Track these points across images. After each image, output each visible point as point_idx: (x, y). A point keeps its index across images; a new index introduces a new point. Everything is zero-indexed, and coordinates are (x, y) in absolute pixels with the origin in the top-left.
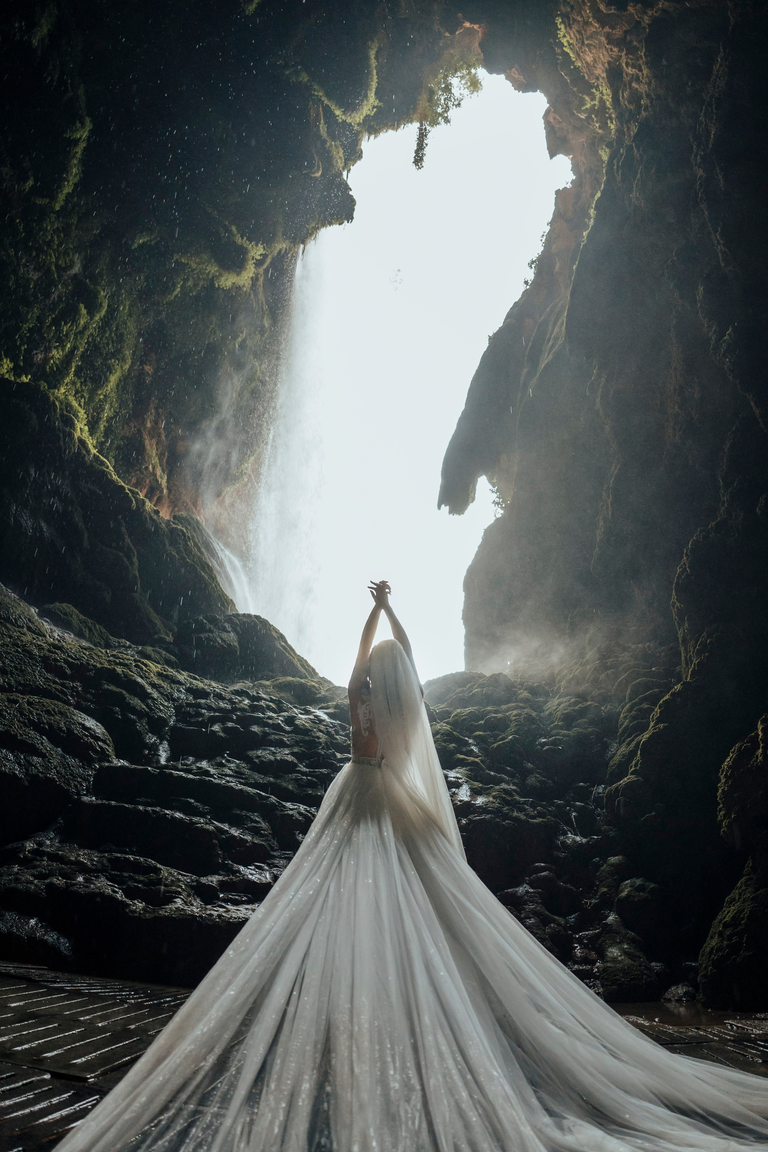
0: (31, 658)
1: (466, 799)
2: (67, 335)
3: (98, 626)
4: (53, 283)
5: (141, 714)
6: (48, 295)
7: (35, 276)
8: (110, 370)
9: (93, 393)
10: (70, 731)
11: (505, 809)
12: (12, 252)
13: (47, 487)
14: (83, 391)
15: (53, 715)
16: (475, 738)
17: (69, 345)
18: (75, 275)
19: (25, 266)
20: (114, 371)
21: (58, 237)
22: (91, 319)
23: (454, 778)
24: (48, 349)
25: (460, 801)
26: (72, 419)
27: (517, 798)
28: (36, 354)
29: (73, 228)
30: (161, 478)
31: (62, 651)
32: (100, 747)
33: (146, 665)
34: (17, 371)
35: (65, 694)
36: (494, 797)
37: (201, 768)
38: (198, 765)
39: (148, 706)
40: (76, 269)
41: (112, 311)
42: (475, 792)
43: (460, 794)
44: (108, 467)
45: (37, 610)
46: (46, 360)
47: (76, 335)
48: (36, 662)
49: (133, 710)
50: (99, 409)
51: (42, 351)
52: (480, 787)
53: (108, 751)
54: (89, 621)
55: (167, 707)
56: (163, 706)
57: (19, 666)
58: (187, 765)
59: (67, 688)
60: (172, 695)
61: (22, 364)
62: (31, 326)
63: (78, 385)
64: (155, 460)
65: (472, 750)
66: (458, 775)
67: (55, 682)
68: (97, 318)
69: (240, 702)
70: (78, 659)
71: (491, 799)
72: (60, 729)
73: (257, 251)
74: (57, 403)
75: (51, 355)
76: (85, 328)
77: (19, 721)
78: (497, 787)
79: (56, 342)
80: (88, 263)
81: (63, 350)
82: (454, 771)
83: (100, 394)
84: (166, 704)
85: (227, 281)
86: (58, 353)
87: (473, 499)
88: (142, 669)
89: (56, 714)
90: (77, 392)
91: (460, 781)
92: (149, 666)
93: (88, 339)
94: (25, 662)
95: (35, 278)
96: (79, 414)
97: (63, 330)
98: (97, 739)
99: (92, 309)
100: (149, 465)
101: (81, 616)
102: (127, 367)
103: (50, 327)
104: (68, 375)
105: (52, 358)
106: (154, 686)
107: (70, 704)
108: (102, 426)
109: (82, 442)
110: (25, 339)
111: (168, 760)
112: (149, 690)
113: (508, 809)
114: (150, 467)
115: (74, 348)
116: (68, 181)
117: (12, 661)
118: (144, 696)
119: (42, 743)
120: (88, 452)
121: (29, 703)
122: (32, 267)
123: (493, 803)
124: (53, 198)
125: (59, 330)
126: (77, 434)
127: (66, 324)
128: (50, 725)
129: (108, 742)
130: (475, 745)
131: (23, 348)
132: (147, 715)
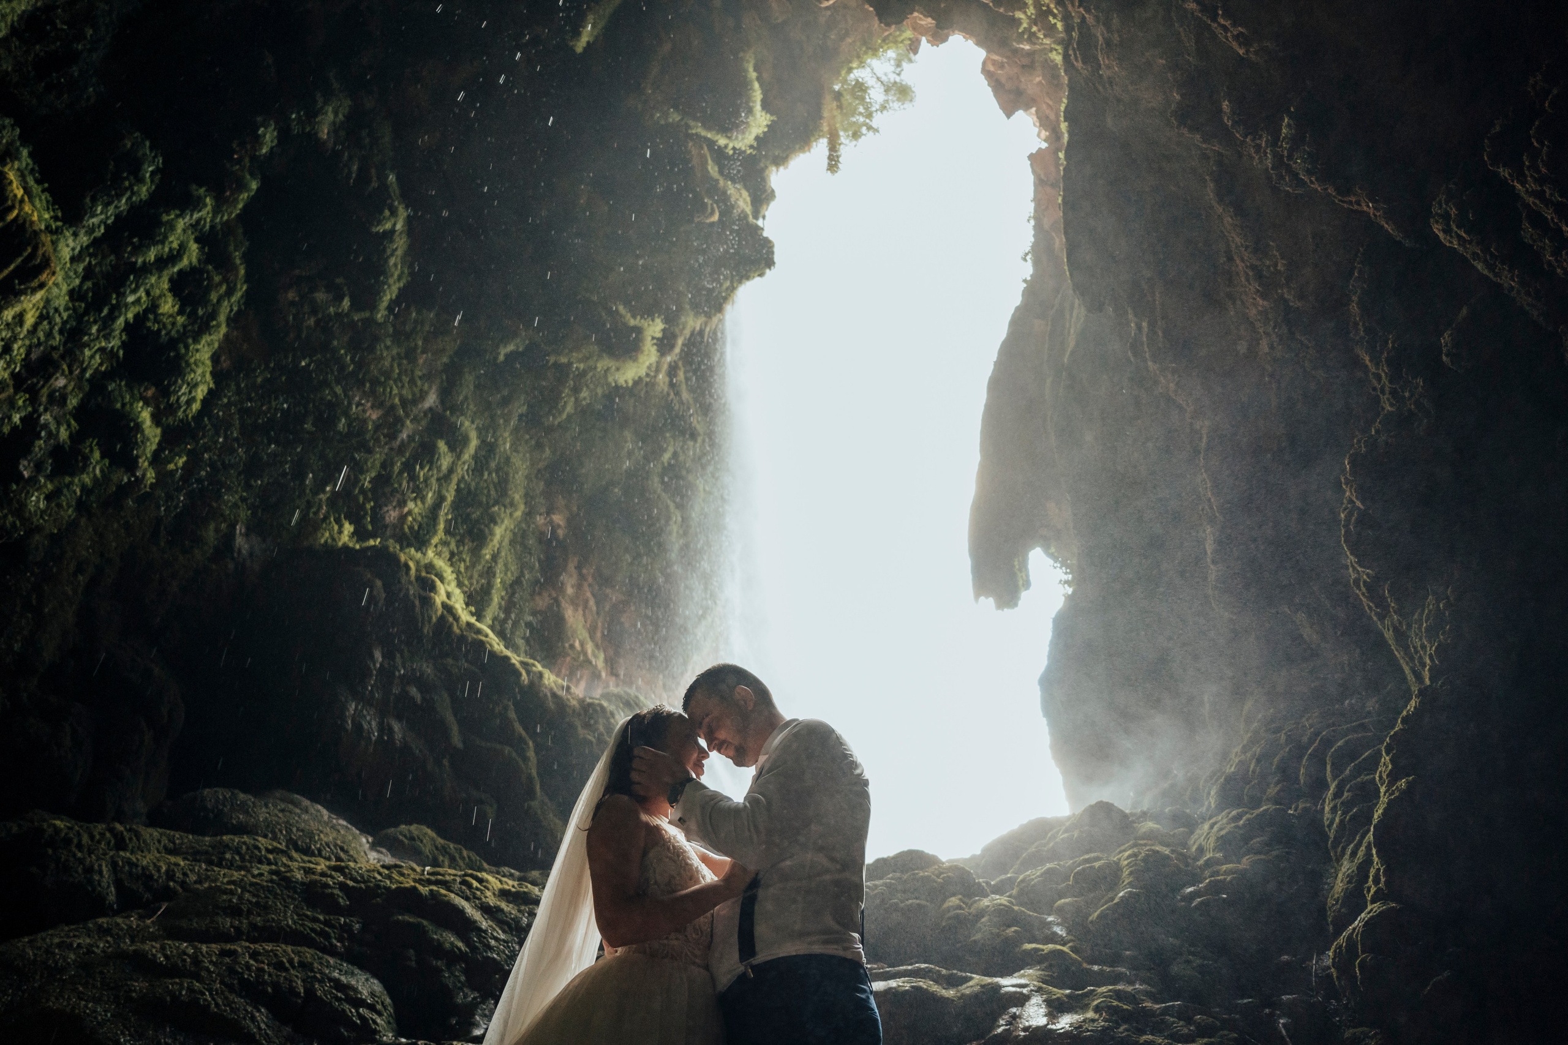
0: (288, 888)
1: (1042, 1021)
2: (426, 480)
3: (465, 853)
4: (399, 422)
5: (452, 957)
6: (392, 436)
7: (374, 415)
8: (493, 520)
9: (476, 552)
10: (310, 992)
11: (1121, 1029)
12: (338, 390)
13: (399, 671)
14: (461, 553)
15: (286, 970)
16: (1060, 911)
17: (430, 495)
18: (431, 409)
19: (358, 404)
20: (499, 521)
21: (399, 365)
22: (459, 457)
23: (1013, 986)
24: (402, 503)
25: (1025, 1029)
26: (433, 582)
27: (1148, 1004)
28: (388, 511)
29: (419, 351)
30: (595, 656)
31: (345, 876)
32: (360, 1016)
33: (480, 881)
34: (360, 534)
35: (327, 936)
36: (1097, 1009)
39: (468, 942)
40: (431, 400)
41: (488, 449)
42: (1056, 1008)
43: (1025, 1015)
44: (487, 636)
45: (370, 839)
46: (403, 518)
47: (438, 480)
48: (295, 892)
49: (438, 950)
50: (489, 573)
51: (395, 507)
52: (1067, 996)
53: (375, 1022)
54: (452, 846)
55: (504, 941)
56: (496, 939)
57: (262, 902)
59: (332, 926)
60: (519, 922)
61: (370, 527)
62: (373, 474)
63: (453, 546)
64: (583, 634)
65: (1055, 934)
66: (1023, 981)
67: (315, 920)
68: (466, 457)
70: (364, 882)
71: (1090, 1014)
72: (293, 991)
73: (655, 328)
74: (411, 564)
75: (406, 510)
76: (451, 471)
77: (222, 983)
78: (1103, 989)
79: (413, 492)
80: (445, 393)
81: (423, 503)
82: (1016, 974)
83: (487, 553)
84: (502, 936)
85: (626, 374)
86: (416, 505)
87: (1027, 584)
88: (470, 886)
89: (294, 967)
90: (452, 554)
91: (1025, 991)
92: (487, 881)
93: (458, 485)
94: (276, 894)
95: (374, 417)
96: (445, 575)
97: (419, 476)
98: (359, 1003)
99: (457, 444)
100: (574, 641)
101: (440, 841)
102: (518, 514)
103: (401, 473)
104: (435, 532)
105: (410, 513)
106: (486, 909)
107: (332, 952)
108: (497, 597)
109: (448, 609)
110: (370, 495)
112: (476, 915)
113: (1126, 1030)
114: (577, 644)
115: (441, 499)
116: (389, 286)
117: (254, 896)
118: (463, 926)
119: (253, 1018)
120: (457, 619)
121: (254, 955)
122: (369, 404)
123: (1093, 1020)
124: (373, 307)
125: (413, 477)
126: (440, 598)
127: (422, 468)
128: (276, 985)
129: (379, 1007)
130: (1058, 924)
131: (368, 506)
132: (462, 956)
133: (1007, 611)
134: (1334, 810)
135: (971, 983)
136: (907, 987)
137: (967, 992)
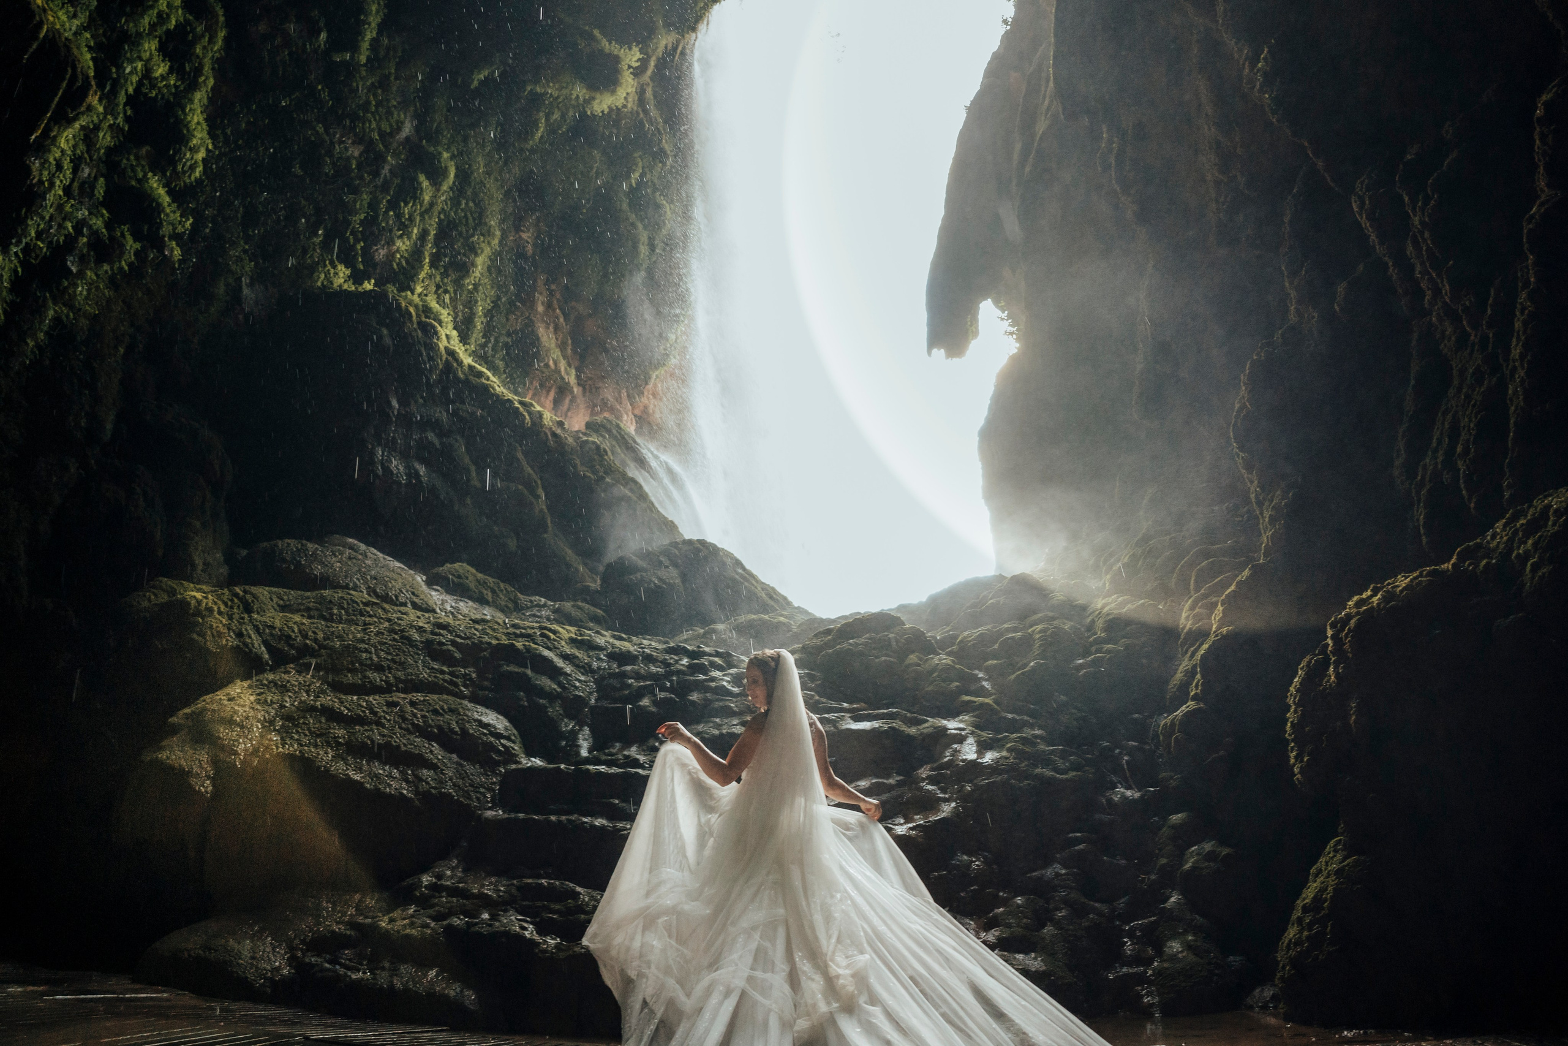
0: (412, 646)
1: (972, 756)
2: (411, 219)
3: (502, 585)
4: (380, 158)
5: (552, 697)
6: (376, 174)
7: (355, 152)
8: (473, 250)
9: (458, 284)
10: (464, 731)
11: (1023, 765)
12: (320, 128)
13: (416, 418)
14: (445, 284)
15: (441, 715)
16: (987, 670)
17: (415, 231)
18: (407, 138)
19: (341, 142)
20: (479, 251)
21: (375, 95)
22: (438, 190)
23: (955, 729)
24: (390, 242)
25: (963, 761)
26: (434, 327)
27: (1042, 747)
28: (377, 250)
29: (392, 78)
30: (568, 374)
31: (451, 632)
32: (503, 746)
33: (554, 632)
34: (357, 277)
35: (456, 685)
36: (1009, 750)
37: (627, 757)
38: (626, 753)
39: (560, 684)
40: (407, 130)
41: (464, 176)
42: (983, 747)
43: (963, 751)
44: (488, 379)
45: (424, 578)
46: (391, 256)
47: (422, 215)
48: (418, 649)
49: (541, 692)
50: (470, 304)
51: (383, 246)
52: (990, 738)
53: (513, 749)
54: (491, 580)
55: (585, 682)
56: (580, 681)
57: (397, 658)
58: (612, 754)
59: (457, 677)
60: (590, 666)
61: (362, 267)
62: (362, 216)
63: (438, 278)
64: (556, 354)
65: (983, 686)
66: (961, 726)
67: (442, 672)
68: (445, 187)
69: (677, 662)
70: (468, 638)
71: (1004, 753)
72: (452, 731)
73: (632, 57)
74: (412, 310)
75: (395, 248)
76: (432, 204)
77: (401, 728)
78: (1014, 736)
79: (399, 230)
80: (421, 119)
81: (409, 238)
82: (957, 719)
83: (469, 283)
84: (583, 678)
85: (603, 104)
86: (404, 243)
87: (976, 334)
88: (548, 638)
89: (446, 713)
90: (438, 287)
91: (963, 733)
92: (559, 632)
93: (439, 217)
94: (404, 652)
95: (356, 154)
96: (442, 317)
97: (404, 213)
98: (499, 736)
99: (436, 175)
100: (549, 360)
101: (480, 576)
102: (495, 242)
103: (386, 212)
104: (422, 267)
105: (398, 251)
106: (565, 657)
107: (464, 697)
108: (479, 324)
109: (451, 353)
110: (360, 235)
111: (590, 751)
112: (560, 663)
113: (1026, 765)
114: (551, 363)
115: (424, 235)
116: (369, 24)
117: (388, 653)
118: (554, 672)
119: (431, 752)
120: (460, 363)
121: (413, 704)
122: (350, 141)
123: (1007, 758)
124: (355, 48)
125: (399, 216)
126: (443, 344)
127: (406, 204)
128: (440, 727)
129: (513, 738)
130: (986, 680)
131: (359, 247)
132: (558, 696)
133: (956, 360)
134: (1187, 618)
135: (926, 725)
136: (886, 727)
137: (925, 731)
